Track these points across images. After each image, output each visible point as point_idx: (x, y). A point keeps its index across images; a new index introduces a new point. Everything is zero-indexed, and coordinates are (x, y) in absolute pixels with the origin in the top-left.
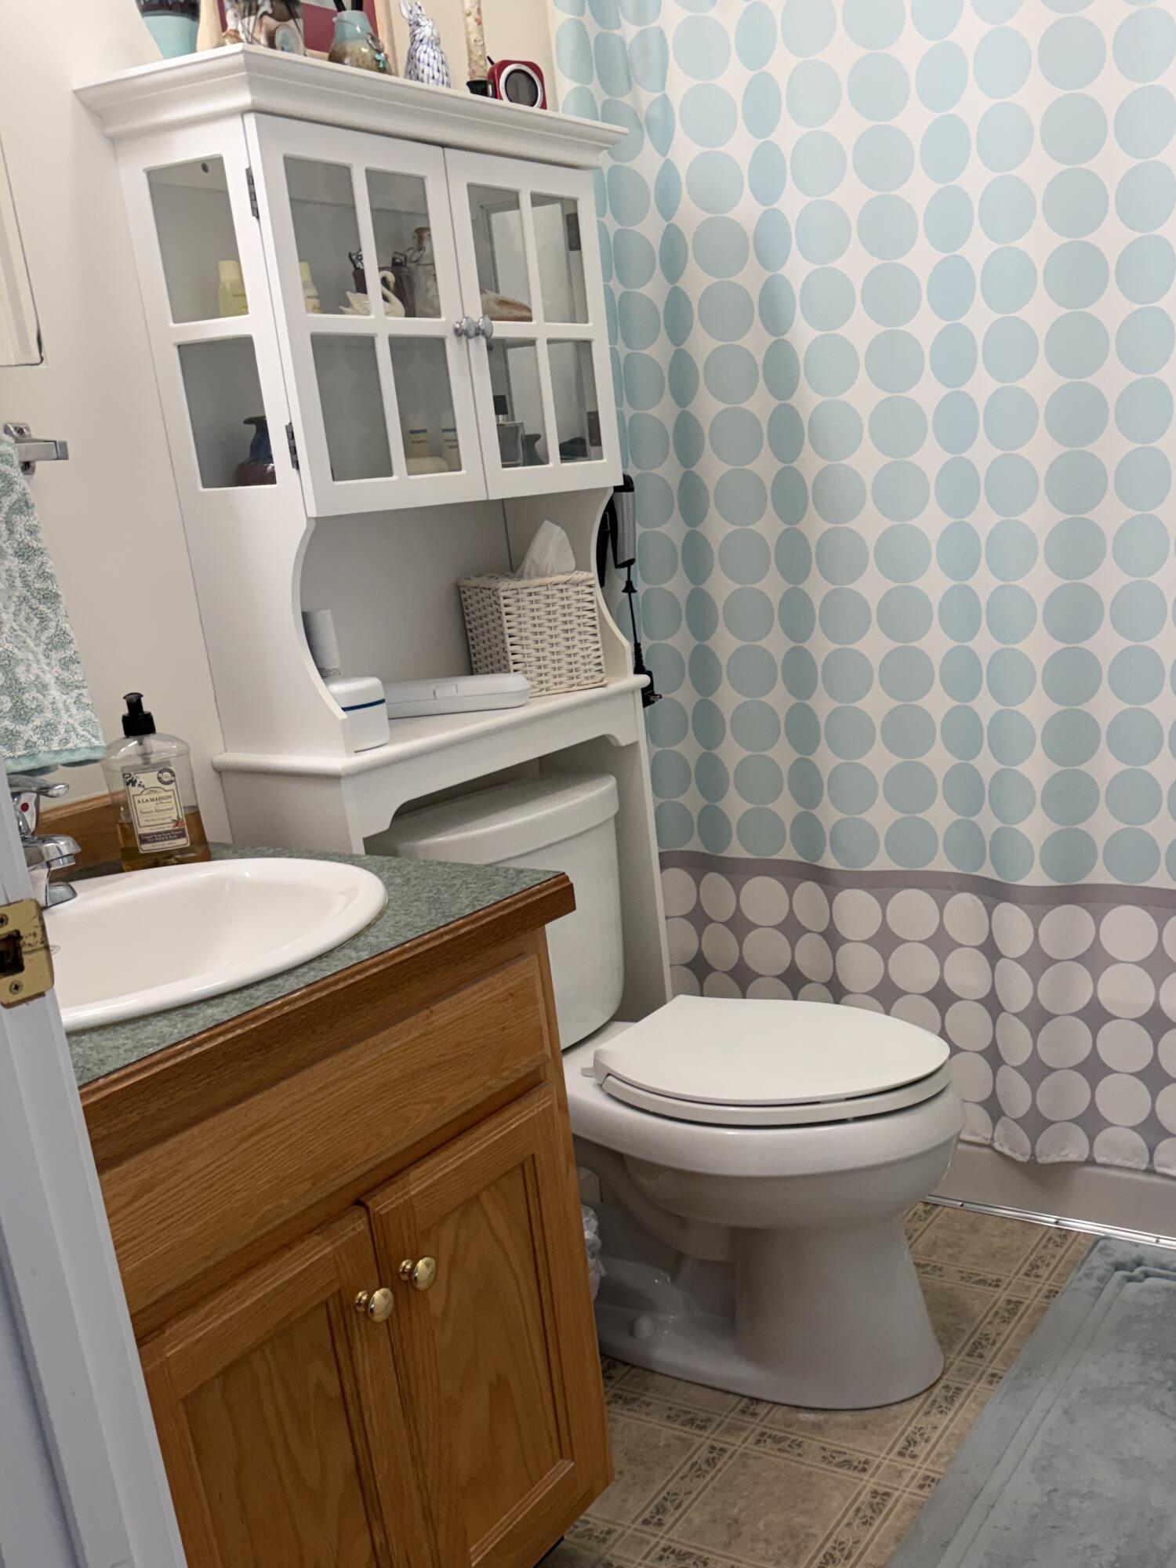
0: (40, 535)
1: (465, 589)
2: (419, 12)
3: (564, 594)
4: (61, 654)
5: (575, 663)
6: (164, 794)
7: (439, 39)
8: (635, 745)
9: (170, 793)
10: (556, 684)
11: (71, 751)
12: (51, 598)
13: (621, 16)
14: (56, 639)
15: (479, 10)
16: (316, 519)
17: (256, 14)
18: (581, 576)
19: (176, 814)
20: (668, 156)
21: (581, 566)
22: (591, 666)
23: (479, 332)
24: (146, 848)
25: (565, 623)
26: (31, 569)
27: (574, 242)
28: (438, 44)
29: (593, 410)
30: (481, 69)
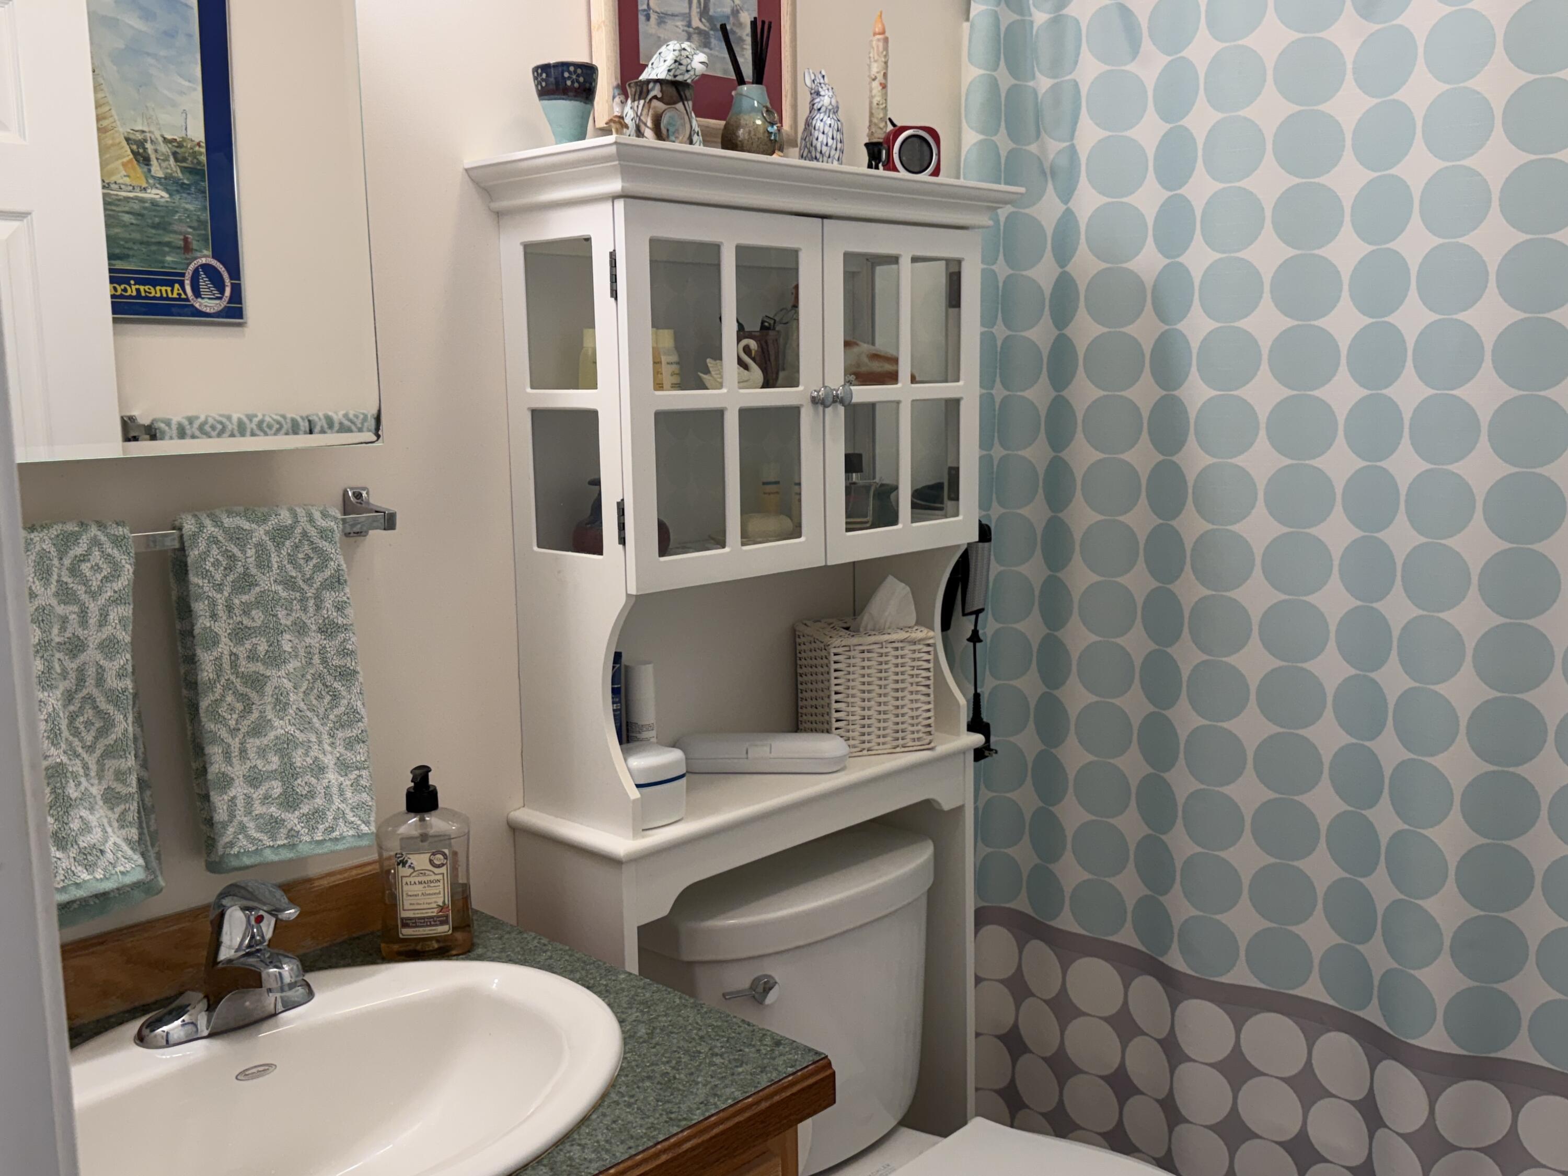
0: (349, 611)
1: (801, 634)
2: (822, 81)
3: (900, 653)
4: (348, 733)
5: (903, 723)
6: (433, 877)
7: (838, 107)
8: (959, 810)
9: (440, 877)
10: (879, 744)
11: (336, 840)
12: (347, 675)
13: (1036, 69)
14: (345, 718)
15: (885, 75)
16: (636, 596)
17: (645, 99)
18: (920, 633)
19: (442, 900)
20: (1070, 205)
21: (923, 621)
22: (919, 727)
23: (837, 400)
24: (407, 932)
25: (897, 682)
26: (332, 646)
27: (954, 298)
28: (835, 113)
29: (954, 465)
30: (879, 131)
